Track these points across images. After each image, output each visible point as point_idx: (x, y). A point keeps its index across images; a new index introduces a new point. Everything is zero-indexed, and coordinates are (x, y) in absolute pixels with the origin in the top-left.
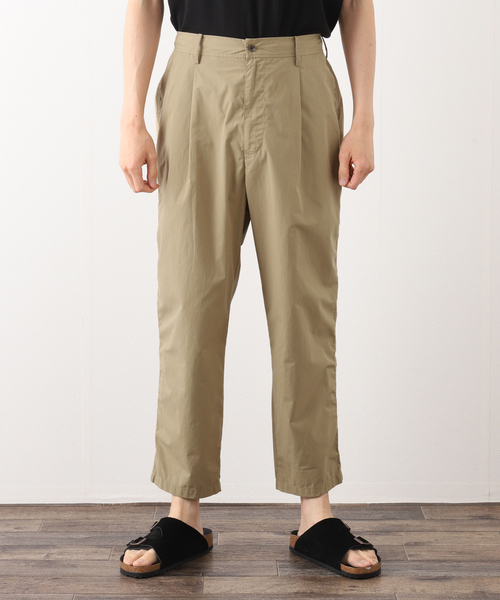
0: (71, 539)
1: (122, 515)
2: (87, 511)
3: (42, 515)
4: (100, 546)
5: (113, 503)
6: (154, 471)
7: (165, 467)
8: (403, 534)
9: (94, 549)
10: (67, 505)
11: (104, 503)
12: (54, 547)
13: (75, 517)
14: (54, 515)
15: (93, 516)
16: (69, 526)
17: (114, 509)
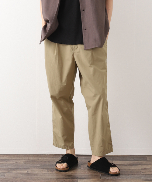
0: (34, 166)
1: (49, 158)
2: (38, 157)
3: (24, 158)
4: (44, 169)
5: (46, 154)
6: (53, 142)
7: (57, 140)
8: (140, 165)
9: (42, 170)
10: (31, 155)
11: (43, 154)
12: (29, 169)
13: (34, 159)
14: (27, 158)
15: (40, 158)
16: (33, 162)
17: (47, 156)
